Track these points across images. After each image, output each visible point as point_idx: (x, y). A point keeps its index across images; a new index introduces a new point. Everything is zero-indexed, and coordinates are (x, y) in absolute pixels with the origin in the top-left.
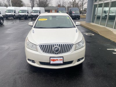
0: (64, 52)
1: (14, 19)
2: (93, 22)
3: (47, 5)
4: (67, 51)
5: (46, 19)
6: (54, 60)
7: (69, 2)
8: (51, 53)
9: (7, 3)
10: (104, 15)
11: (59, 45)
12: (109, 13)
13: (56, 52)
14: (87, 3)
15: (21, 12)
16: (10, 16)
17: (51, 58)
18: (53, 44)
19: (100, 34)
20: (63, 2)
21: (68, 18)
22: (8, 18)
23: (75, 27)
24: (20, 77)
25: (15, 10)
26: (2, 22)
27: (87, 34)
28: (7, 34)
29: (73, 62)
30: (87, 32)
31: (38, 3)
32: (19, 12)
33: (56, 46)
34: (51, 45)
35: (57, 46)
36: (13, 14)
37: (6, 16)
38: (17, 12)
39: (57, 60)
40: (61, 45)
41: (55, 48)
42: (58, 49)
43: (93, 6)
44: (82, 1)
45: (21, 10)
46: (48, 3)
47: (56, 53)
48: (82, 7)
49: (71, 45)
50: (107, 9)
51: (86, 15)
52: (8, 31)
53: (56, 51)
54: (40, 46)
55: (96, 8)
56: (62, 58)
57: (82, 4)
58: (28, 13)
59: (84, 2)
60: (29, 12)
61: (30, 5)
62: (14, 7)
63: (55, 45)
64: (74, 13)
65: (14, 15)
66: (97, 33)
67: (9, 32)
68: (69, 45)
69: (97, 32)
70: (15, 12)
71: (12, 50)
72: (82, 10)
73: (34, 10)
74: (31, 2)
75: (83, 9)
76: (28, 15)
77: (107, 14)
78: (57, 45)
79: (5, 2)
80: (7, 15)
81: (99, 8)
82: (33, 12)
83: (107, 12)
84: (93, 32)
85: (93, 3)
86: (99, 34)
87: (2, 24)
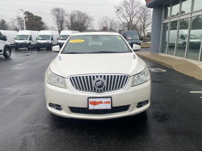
0: (113, 89)
1: (29, 49)
2: (163, 51)
3: (85, 28)
4: (118, 88)
5: (83, 41)
6: (95, 103)
7: (121, 23)
8: (89, 90)
9: (18, 26)
10: (181, 41)
11: (105, 76)
12: (189, 38)
13: (100, 89)
14: (151, 24)
15: (41, 38)
16: (22, 45)
17: (90, 100)
18: (93, 75)
19: (176, 70)
20: (111, 24)
21: (120, 38)
22: (19, 48)
23: (132, 52)
24: (35, 136)
25: (31, 36)
26: (9, 54)
27: (153, 70)
28: (17, 70)
29: (130, 108)
30: (154, 67)
31: (70, 25)
32: (37, 39)
33: (98, 79)
34: (90, 77)
35: (101, 79)
36: (28, 41)
37: (16, 45)
38: (34, 38)
39: (101, 103)
40: (108, 76)
41: (97, 82)
42: (103, 83)
43: (162, 25)
44: (143, 21)
45: (41, 36)
46: (85, 25)
47: (98, 90)
48: (144, 31)
49: (125, 76)
50: (185, 32)
51: (150, 42)
52: (17, 68)
53: (99, 87)
54: (70, 78)
55: (167, 32)
56: (109, 100)
57: (144, 26)
58: (52, 39)
59: (147, 23)
60: (55, 39)
61: (57, 29)
62: (29, 31)
63: (97, 76)
64: (130, 38)
65: (30, 43)
66: (170, 69)
67: (20, 69)
68: (122, 76)
69: (171, 66)
70: (30, 39)
71: (22, 95)
72: (143, 35)
73: (62, 36)
74: (58, 24)
75: (146, 34)
76: (52, 43)
77: (186, 40)
78: (101, 76)
79: (15, 24)
80: (17, 43)
81: (172, 32)
82: (62, 38)
83: (186, 36)
84: (164, 66)
85: (160, 20)
86: (174, 70)
87: (8, 57)
